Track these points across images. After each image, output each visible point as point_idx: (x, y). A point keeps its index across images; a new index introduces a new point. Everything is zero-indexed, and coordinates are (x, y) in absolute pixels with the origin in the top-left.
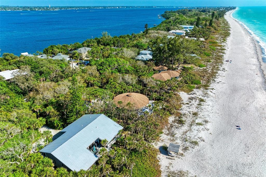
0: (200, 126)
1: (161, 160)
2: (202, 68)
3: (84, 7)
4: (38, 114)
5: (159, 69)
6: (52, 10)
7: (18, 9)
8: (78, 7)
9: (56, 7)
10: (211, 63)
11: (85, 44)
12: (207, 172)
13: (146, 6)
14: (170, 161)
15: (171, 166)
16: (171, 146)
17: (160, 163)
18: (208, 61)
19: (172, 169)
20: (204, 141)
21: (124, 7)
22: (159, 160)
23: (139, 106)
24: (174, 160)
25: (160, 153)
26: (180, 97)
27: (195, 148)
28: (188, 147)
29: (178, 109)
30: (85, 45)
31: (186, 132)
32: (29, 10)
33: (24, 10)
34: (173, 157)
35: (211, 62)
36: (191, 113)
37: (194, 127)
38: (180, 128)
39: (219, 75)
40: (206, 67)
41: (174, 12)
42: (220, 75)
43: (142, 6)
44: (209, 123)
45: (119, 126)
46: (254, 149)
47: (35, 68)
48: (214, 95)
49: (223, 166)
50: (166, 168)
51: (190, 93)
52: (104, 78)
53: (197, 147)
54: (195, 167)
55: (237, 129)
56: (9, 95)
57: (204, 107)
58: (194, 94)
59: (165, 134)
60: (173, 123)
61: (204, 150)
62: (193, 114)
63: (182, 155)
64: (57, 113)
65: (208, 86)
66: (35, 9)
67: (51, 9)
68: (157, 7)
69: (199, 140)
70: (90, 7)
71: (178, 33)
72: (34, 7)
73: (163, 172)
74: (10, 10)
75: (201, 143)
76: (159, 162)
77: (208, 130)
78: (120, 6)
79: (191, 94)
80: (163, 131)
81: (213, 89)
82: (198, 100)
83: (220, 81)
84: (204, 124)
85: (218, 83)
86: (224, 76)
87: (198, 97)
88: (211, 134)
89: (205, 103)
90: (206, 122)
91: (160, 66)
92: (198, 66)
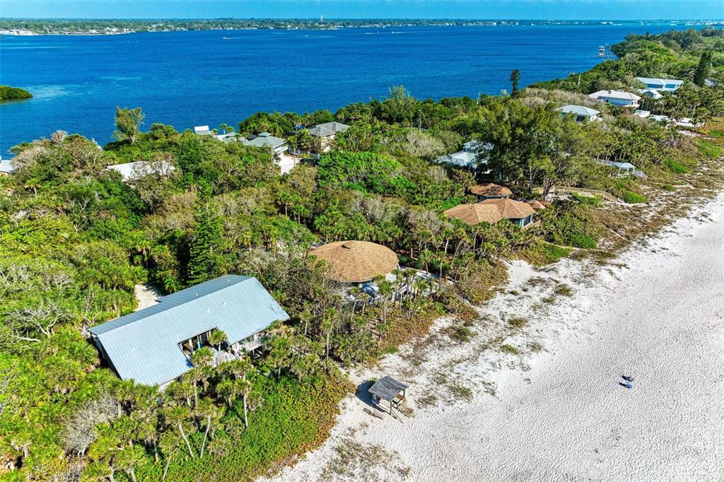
0: (510, 355)
1: (347, 410)
2: (631, 205)
3: (405, 21)
4: (146, 259)
5: (484, 194)
6: (323, 27)
7: (249, 25)
8: (390, 21)
9: (333, 22)
10: (672, 193)
11: (341, 116)
12: (449, 469)
13: (579, 21)
14: (368, 418)
15: (362, 431)
16: (381, 383)
17: (338, 417)
18: (664, 188)
19: (359, 438)
20: (493, 394)
21: (514, 22)
22: (341, 411)
23: (360, 275)
24: (381, 418)
25: (353, 395)
26: (505, 274)
27: (456, 405)
28: (434, 399)
29: (477, 303)
30: (339, 117)
31: (459, 362)
32: (272, 28)
33: (261, 28)
34: (383, 411)
35: (674, 190)
36: (507, 318)
37: (491, 355)
38: (448, 350)
39: (674, 230)
40: (647, 203)
41: (654, 38)
42: (679, 230)
43: (568, 21)
44: (544, 352)
45: (280, 312)
46: (635, 446)
47: (191, 161)
48: (614, 283)
49: (503, 466)
50: (348, 432)
51: (543, 267)
52: (323, 198)
53: (466, 404)
54: (425, 448)
55: (621, 384)
56: (115, 212)
57: (560, 309)
58: (551, 272)
59: (401, 356)
60: (439, 334)
61: (481, 415)
62: (511, 322)
63: (409, 412)
64: (174, 261)
65: (614, 257)
66: (285, 25)
67: (323, 25)
68: (614, 22)
69: (481, 387)
70: (420, 23)
71: (614, 101)
72: (286, 21)
73: (334, 438)
74: (232, 28)
75: (481, 398)
76: (339, 414)
77: (526, 369)
78: (505, 21)
79: (543, 270)
80: (401, 347)
81: (624, 266)
82: (551, 288)
83: (663, 248)
84: (522, 353)
85: (654, 252)
86: (691, 236)
87: (557, 282)
88: (527, 381)
89: (569, 300)
90: (535, 347)
91: (490, 185)
92: (621, 199)
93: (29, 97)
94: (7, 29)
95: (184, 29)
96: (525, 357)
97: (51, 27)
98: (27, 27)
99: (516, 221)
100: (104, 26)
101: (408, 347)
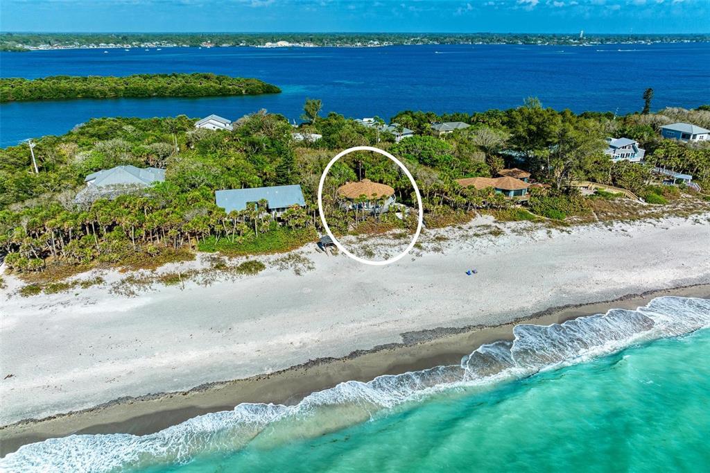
0: (416, 249)
1: (307, 246)
10: (706, 202)
18: (704, 198)
20: (387, 259)
24: (320, 253)
25: (315, 243)
27: (361, 257)
29: (429, 227)
32: (521, 43)
36: (437, 236)
40: (664, 205)
45: (302, 202)
51: (502, 222)
53: (367, 258)
59: (357, 237)
60: (389, 235)
63: (335, 254)
66: (535, 41)
69: (383, 255)
75: (378, 259)
76: (302, 247)
80: (361, 235)
81: (568, 232)
82: (489, 230)
83: (623, 230)
84: (425, 250)
85: (610, 230)
86: (667, 229)
87: (499, 229)
88: (414, 260)
89: (493, 237)
90: (436, 250)
91: (513, 169)
92: (643, 198)
93: (279, 92)
94: (298, 42)
95: (436, 43)
96: (424, 252)
97: (328, 40)
98: (311, 40)
99: (506, 192)
100: (370, 40)
101: (365, 236)
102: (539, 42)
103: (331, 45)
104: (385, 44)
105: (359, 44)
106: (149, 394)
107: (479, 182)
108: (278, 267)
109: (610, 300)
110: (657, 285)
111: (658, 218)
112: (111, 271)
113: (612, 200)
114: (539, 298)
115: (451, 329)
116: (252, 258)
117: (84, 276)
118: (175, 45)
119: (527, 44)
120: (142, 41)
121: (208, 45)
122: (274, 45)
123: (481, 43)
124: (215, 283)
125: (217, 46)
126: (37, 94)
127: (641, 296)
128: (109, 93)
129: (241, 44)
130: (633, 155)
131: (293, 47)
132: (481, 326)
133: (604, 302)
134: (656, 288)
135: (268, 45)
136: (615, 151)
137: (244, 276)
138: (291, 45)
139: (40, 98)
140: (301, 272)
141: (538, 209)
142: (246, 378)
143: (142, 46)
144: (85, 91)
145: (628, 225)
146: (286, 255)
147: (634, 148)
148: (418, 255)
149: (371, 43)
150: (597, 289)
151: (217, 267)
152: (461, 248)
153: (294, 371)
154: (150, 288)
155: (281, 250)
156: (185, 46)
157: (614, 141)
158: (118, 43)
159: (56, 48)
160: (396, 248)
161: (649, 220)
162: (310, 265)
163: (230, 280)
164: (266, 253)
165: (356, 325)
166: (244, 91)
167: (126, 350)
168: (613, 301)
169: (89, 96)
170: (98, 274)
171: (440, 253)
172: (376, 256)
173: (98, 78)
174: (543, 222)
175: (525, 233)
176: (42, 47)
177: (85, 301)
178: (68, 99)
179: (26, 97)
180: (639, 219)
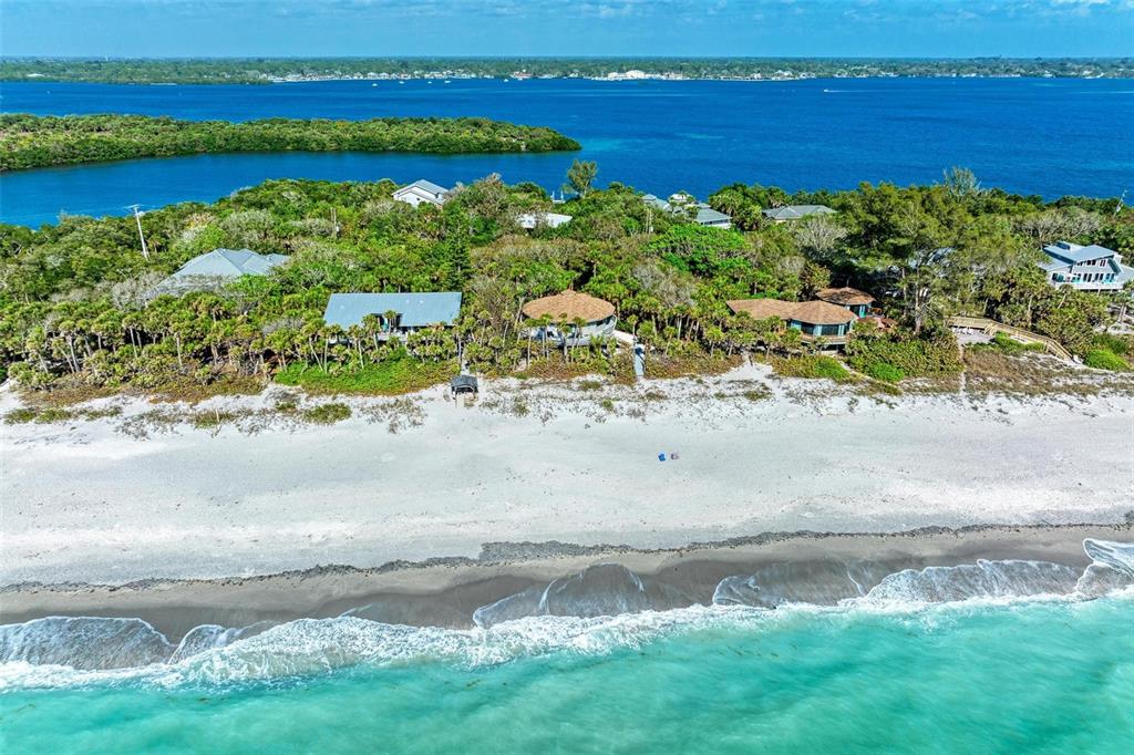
0: (601, 409)
20: (544, 421)
26: (726, 369)
27: (506, 414)
29: (647, 376)
31: (554, 398)
36: (650, 391)
37: (587, 403)
53: (515, 417)
57: (720, 404)
59: (522, 382)
62: (649, 394)
69: (543, 414)
75: (532, 419)
80: (532, 378)
81: (890, 406)
82: (747, 389)
83: (1000, 411)
84: (615, 412)
85: (975, 408)
86: (1093, 416)
87: (766, 388)
88: (587, 426)
89: (745, 402)
90: (634, 414)
91: (843, 289)
92: (1081, 357)
93: (577, 149)
94: (660, 72)
95: (892, 75)
96: (613, 415)
97: (709, 69)
98: (681, 69)
99: (808, 327)
100: (777, 69)
101: (537, 381)
102: (1086, 72)
103: (711, 78)
104: (803, 76)
105: (757, 76)
106: (66, 583)
107: (764, 306)
108: (370, 416)
109: (890, 532)
110: (1001, 516)
111: (1084, 395)
112: (139, 399)
113: (1015, 355)
114: (756, 514)
115: (571, 546)
116: (342, 399)
117: (98, 404)
118: (473, 76)
119: (1061, 76)
120: (428, 69)
121: (520, 76)
122: (621, 77)
123: (973, 75)
124: (265, 432)
125: (535, 78)
126: (234, 144)
127: (956, 533)
128: (328, 144)
129: (571, 76)
130: (1110, 278)
131: (651, 79)
132: (624, 548)
133: (876, 535)
134: (994, 521)
135: (613, 76)
136: (1071, 267)
137: (312, 425)
138: (648, 76)
139: (237, 150)
140: (399, 430)
141: (859, 362)
142: (209, 578)
143: (427, 76)
144: (298, 141)
145: (1016, 403)
146: (392, 400)
147: (1111, 263)
148: (600, 419)
149: (778, 75)
150: (879, 510)
151: (282, 408)
152: (680, 414)
153: (284, 578)
154: (172, 429)
155: (389, 391)
156: (488, 77)
157: (1075, 250)
158: (394, 71)
159: (308, 80)
160: (571, 405)
161: (1064, 397)
162: (418, 420)
163: (288, 430)
164: (366, 393)
165: (425, 520)
166: (523, 147)
167: (82, 515)
168: (893, 535)
169: (301, 147)
170: (118, 404)
171: (639, 420)
172: (531, 414)
173: (323, 123)
174: (854, 384)
175: (808, 400)
176: (291, 78)
177: (77, 439)
178: (274, 151)
179: (220, 147)
180: (1044, 393)
